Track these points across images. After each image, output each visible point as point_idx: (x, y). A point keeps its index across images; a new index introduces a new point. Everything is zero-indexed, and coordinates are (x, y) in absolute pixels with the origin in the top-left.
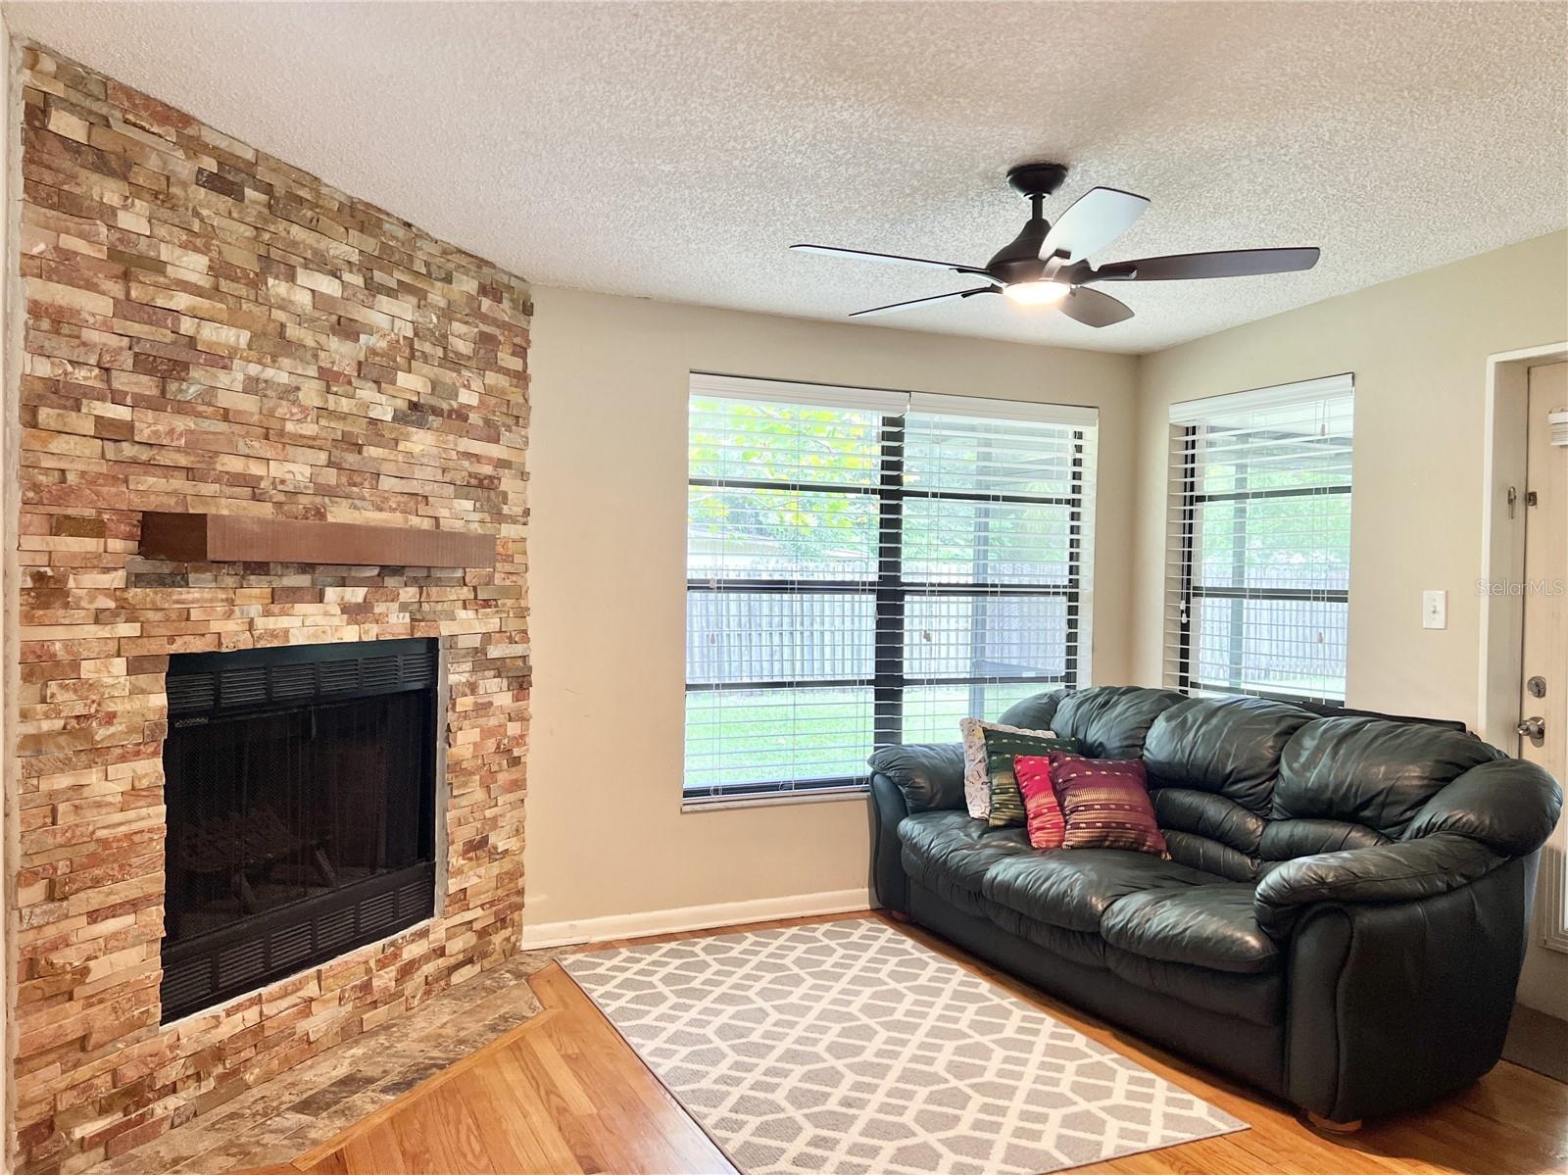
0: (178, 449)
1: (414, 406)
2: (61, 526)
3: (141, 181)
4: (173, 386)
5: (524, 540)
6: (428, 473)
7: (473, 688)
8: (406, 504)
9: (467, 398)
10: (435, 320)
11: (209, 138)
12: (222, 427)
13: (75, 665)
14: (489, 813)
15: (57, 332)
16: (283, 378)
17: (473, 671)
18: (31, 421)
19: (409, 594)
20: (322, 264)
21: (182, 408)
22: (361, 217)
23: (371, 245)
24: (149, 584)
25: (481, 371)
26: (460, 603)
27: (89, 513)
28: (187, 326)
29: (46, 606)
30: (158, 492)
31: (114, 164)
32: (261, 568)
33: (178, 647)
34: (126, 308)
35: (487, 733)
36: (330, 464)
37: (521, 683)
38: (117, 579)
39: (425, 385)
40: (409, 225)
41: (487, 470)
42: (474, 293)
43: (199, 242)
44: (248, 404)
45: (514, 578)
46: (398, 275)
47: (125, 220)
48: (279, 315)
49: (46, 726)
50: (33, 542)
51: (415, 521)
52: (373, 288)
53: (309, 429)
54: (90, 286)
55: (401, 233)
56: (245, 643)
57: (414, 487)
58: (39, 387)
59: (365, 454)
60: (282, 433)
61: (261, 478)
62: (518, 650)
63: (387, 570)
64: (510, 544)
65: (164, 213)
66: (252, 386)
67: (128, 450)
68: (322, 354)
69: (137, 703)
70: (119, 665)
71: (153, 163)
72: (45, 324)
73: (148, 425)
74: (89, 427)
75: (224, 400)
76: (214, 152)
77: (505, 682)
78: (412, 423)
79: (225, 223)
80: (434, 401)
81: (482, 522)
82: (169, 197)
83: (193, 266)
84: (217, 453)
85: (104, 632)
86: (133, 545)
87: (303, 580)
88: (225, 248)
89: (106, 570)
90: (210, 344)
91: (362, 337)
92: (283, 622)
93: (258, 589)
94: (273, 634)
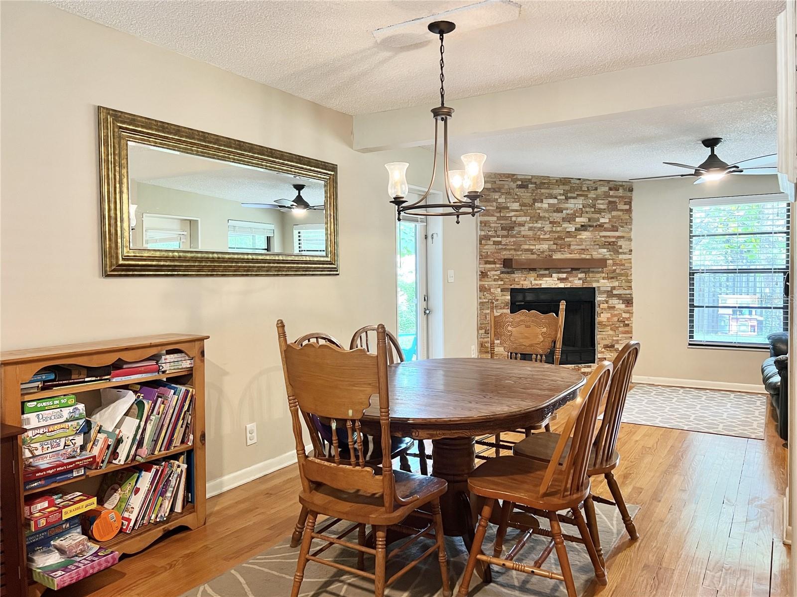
0: (512, 245)
1: (582, 226)
2: (487, 263)
3: (503, 191)
4: (510, 232)
5: (631, 259)
6: (588, 243)
7: (607, 302)
8: (580, 252)
9: (602, 220)
10: (591, 201)
11: (519, 177)
12: (523, 239)
13: (490, 289)
14: (614, 338)
15: (486, 226)
16: (540, 225)
17: (607, 297)
18: (481, 244)
19: (581, 275)
20: (551, 196)
21: (513, 237)
22: (564, 181)
23: (567, 188)
24: (505, 274)
25: (610, 212)
26: (602, 278)
27: (492, 260)
28: (514, 219)
29: (484, 278)
30: (506, 254)
31: (497, 190)
32: (534, 270)
33: (512, 287)
34: (499, 218)
35: (613, 316)
36: (554, 244)
37: (629, 302)
38: (498, 272)
39: (586, 220)
40: (580, 179)
41: (614, 240)
42: (607, 190)
43: (517, 200)
44: (530, 233)
45: (626, 271)
46: (576, 193)
47: (499, 200)
48: (538, 211)
49: (484, 300)
50: (481, 266)
51: (583, 256)
52: (567, 198)
53: (547, 236)
54: (493, 216)
55: (578, 182)
56: (530, 286)
57: (583, 247)
58: (482, 237)
59: (565, 240)
60: (539, 238)
61: (533, 249)
62: (628, 292)
63: (573, 269)
64: (623, 261)
65: (509, 196)
66: (530, 229)
67: (500, 247)
68: (550, 218)
69: (503, 298)
70: (499, 290)
71: (506, 187)
72: (483, 225)
73: (504, 241)
74: (492, 243)
75: (523, 233)
76: (521, 180)
77: (621, 301)
78: (582, 230)
79: (524, 194)
80: (590, 223)
81: (610, 255)
82: (510, 192)
83: (516, 206)
84: (521, 245)
85: (496, 283)
86: (502, 266)
87: (547, 272)
88: (523, 200)
89: (496, 271)
90: (519, 221)
91: (564, 211)
92: (540, 282)
93: (533, 274)
94: (537, 285)
